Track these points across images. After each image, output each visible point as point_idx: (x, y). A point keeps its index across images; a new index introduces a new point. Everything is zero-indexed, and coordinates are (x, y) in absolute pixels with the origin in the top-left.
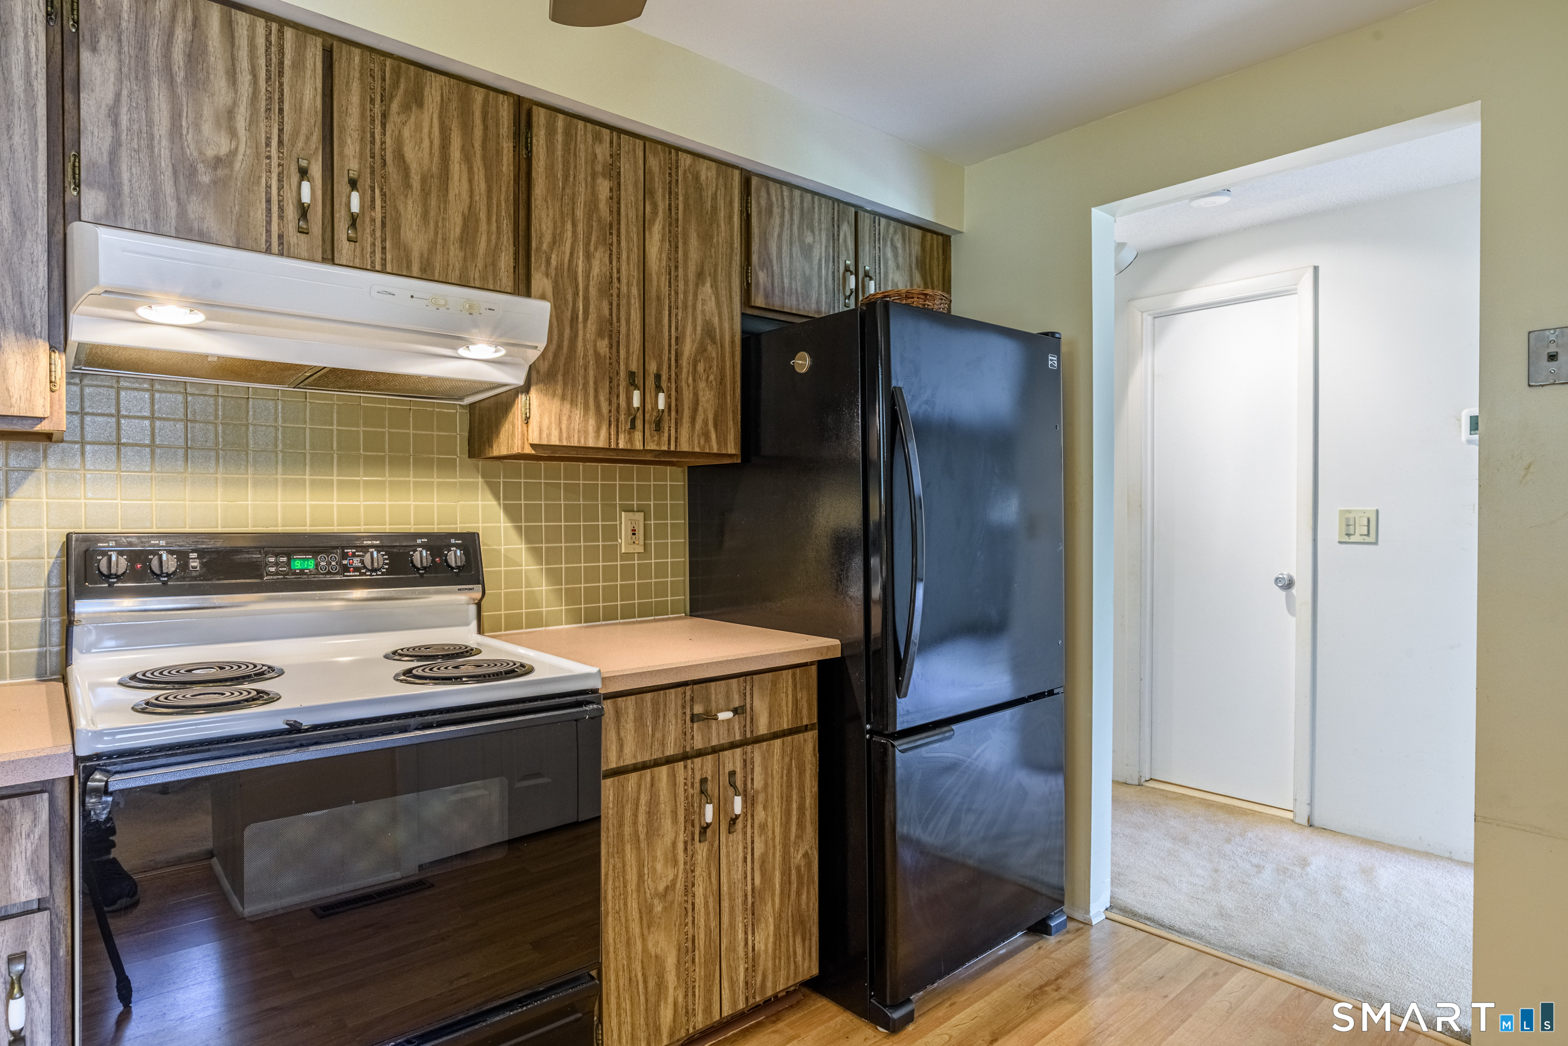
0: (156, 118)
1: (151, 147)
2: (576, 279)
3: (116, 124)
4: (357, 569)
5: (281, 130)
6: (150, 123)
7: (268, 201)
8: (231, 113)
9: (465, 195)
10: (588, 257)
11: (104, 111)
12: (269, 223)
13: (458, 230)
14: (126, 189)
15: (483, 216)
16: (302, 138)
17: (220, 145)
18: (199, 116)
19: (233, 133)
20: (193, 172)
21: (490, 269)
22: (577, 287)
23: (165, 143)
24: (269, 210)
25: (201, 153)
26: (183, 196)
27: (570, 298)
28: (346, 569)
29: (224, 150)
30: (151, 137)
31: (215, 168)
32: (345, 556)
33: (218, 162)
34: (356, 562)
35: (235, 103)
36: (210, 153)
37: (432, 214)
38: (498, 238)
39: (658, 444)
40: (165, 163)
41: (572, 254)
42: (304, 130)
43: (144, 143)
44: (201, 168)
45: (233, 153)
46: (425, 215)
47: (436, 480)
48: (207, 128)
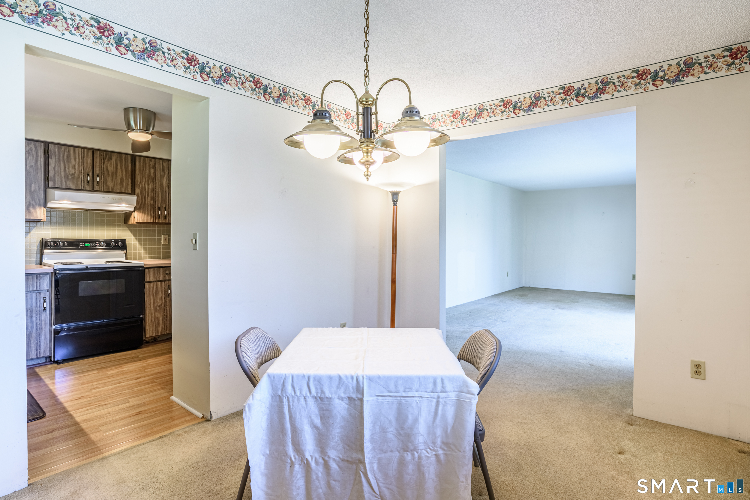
0: (62, 168)
1: (61, 173)
2: (146, 189)
3: (55, 170)
4: (99, 246)
5: (84, 168)
6: (60, 169)
7: (82, 180)
8: (75, 166)
9: (121, 175)
10: (148, 185)
11: (53, 168)
12: (82, 184)
13: (119, 182)
14: (56, 181)
15: (125, 179)
16: (88, 168)
17: (73, 171)
18: (69, 167)
19: (75, 169)
20: (68, 177)
21: (126, 189)
22: (146, 191)
23: (63, 172)
24: (82, 182)
25: (69, 173)
26: (66, 181)
27: (144, 193)
28: (96, 246)
29: (73, 172)
30: (61, 172)
31: (72, 175)
32: (96, 243)
33: (72, 174)
34: (99, 245)
35: (75, 164)
36: (71, 173)
37: (114, 179)
38: (128, 183)
39: (166, 221)
40: (63, 176)
41: (145, 184)
42: (88, 167)
43: (59, 173)
44: (69, 176)
45: (75, 173)
46: (112, 180)
47: (117, 228)
48: (70, 169)
